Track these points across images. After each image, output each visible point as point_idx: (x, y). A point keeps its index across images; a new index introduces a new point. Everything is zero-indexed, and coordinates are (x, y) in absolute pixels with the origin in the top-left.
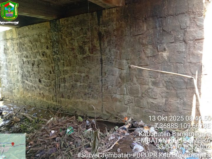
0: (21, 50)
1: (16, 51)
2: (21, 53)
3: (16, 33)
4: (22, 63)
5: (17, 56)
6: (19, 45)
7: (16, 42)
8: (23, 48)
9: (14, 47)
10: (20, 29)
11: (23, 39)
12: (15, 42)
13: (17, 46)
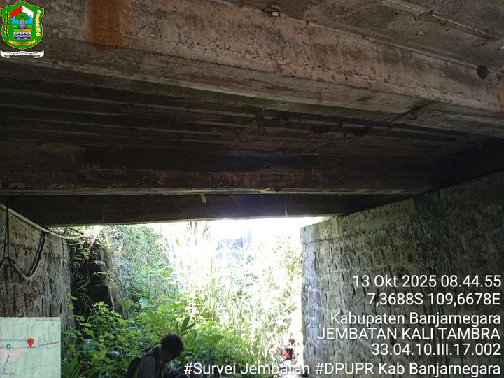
0: (348, 264)
1: (337, 265)
2: (348, 271)
3: (339, 226)
4: (352, 292)
5: (341, 276)
6: (344, 252)
7: (338, 245)
8: (352, 260)
9: (334, 256)
10: (346, 219)
11: (353, 238)
12: (335, 245)
13: (340, 255)
